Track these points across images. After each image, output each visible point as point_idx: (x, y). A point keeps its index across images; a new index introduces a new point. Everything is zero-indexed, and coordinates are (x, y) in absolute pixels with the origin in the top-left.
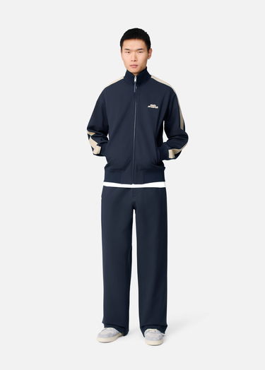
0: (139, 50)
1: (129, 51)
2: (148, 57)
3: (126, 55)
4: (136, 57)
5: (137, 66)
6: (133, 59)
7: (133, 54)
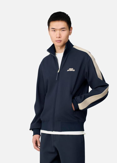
0: (63, 29)
1: (54, 30)
2: (70, 33)
3: (52, 33)
4: (60, 35)
5: (61, 41)
6: (58, 36)
7: (58, 32)
